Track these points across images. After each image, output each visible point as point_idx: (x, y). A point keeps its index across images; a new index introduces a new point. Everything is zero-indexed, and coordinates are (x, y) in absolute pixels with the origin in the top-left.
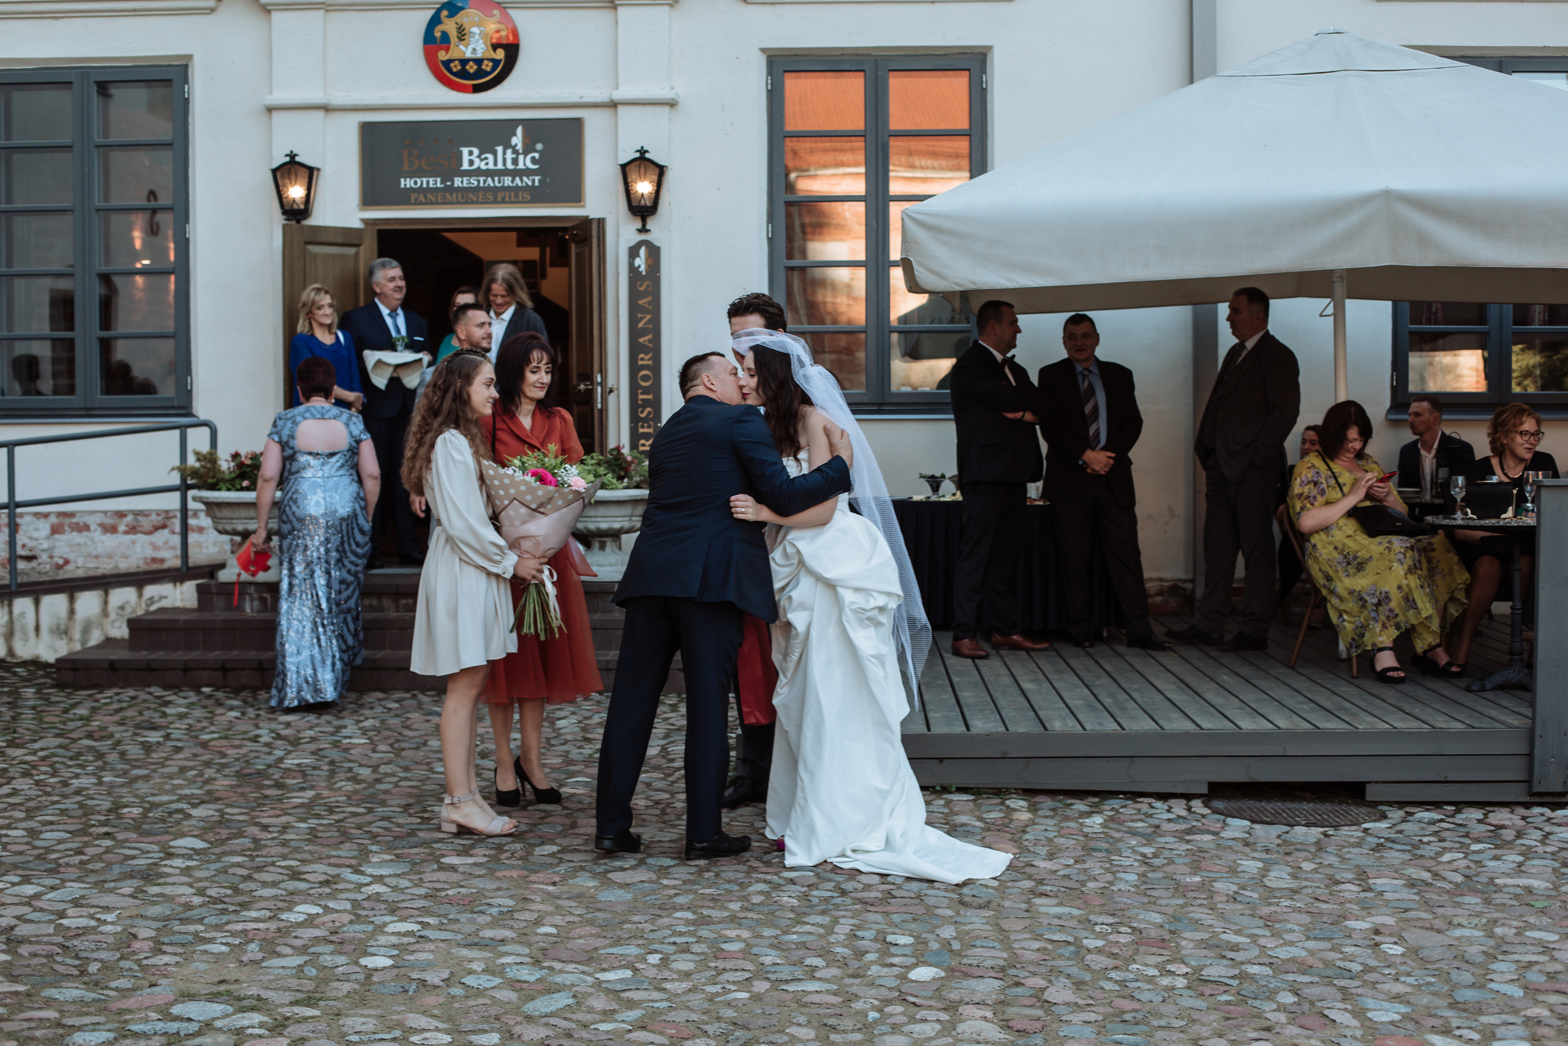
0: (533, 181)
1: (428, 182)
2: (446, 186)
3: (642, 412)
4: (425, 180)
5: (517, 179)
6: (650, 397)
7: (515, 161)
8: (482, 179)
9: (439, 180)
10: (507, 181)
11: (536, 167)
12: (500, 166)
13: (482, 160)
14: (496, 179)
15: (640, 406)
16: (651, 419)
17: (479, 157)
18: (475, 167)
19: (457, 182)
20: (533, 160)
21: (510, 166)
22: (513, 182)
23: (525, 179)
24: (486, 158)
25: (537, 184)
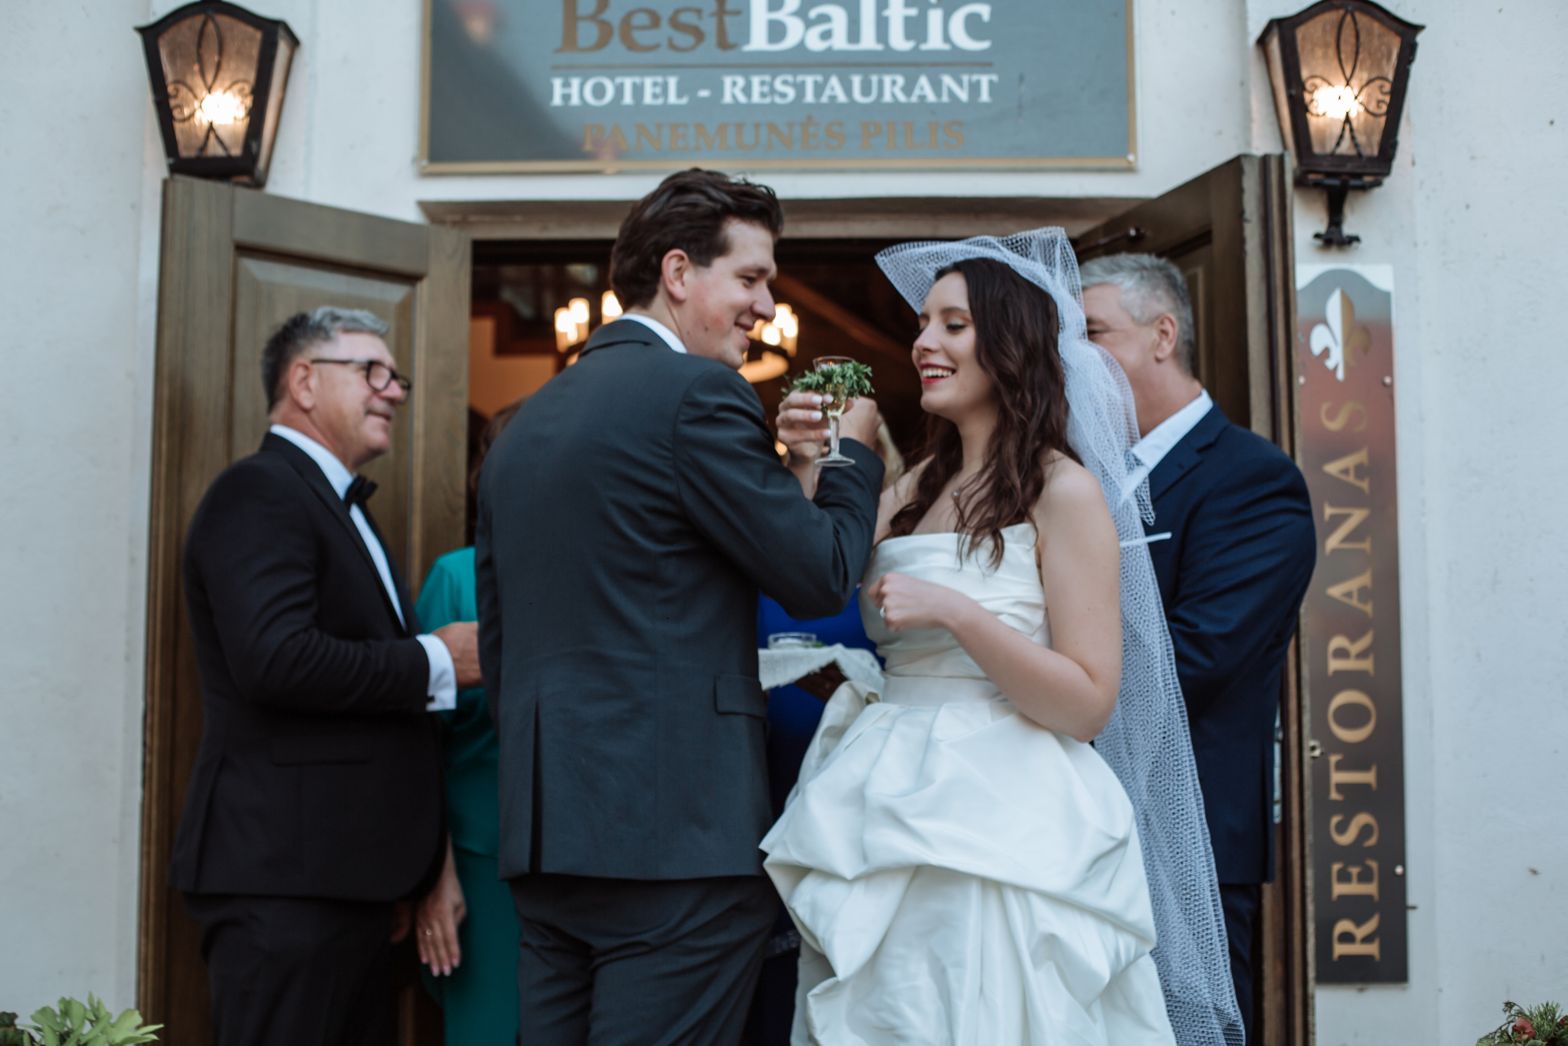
0: (975, 88)
1: (638, 90)
2: (695, 102)
3: (1342, 828)
4: (628, 83)
5: (923, 81)
6: (1368, 777)
7: (916, 28)
8: (809, 81)
9: (672, 82)
10: (892, 87)
11: (985, 45)
12: (868, 41)
13: (809, 24)
14: (856, 81)
15: (1336, 808)
16: (1372, 853)
17: (801, 13)
18: (790, 41)
19: (732, 88)
20: (973, 26)
21: (899, 41)
22: (908, 90)
23: (947, 80)
24: (824, 19)
25: (985, 96)
